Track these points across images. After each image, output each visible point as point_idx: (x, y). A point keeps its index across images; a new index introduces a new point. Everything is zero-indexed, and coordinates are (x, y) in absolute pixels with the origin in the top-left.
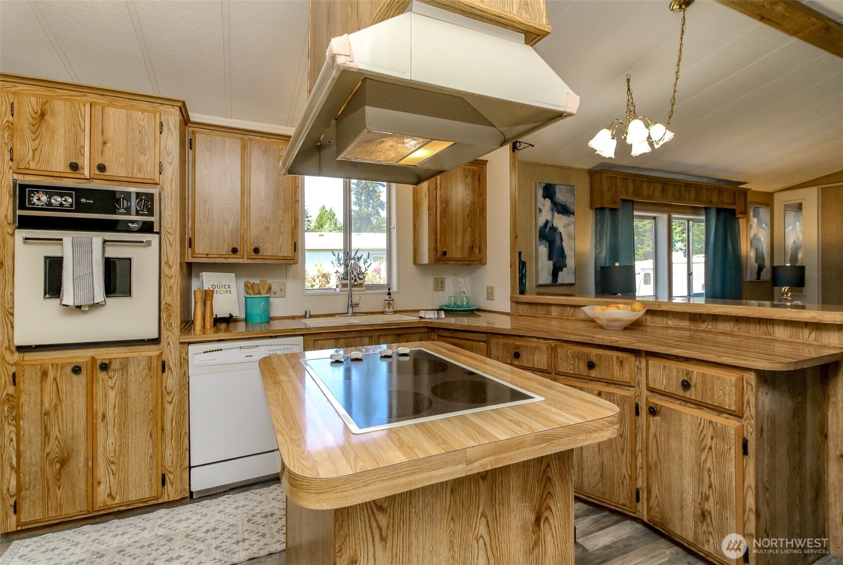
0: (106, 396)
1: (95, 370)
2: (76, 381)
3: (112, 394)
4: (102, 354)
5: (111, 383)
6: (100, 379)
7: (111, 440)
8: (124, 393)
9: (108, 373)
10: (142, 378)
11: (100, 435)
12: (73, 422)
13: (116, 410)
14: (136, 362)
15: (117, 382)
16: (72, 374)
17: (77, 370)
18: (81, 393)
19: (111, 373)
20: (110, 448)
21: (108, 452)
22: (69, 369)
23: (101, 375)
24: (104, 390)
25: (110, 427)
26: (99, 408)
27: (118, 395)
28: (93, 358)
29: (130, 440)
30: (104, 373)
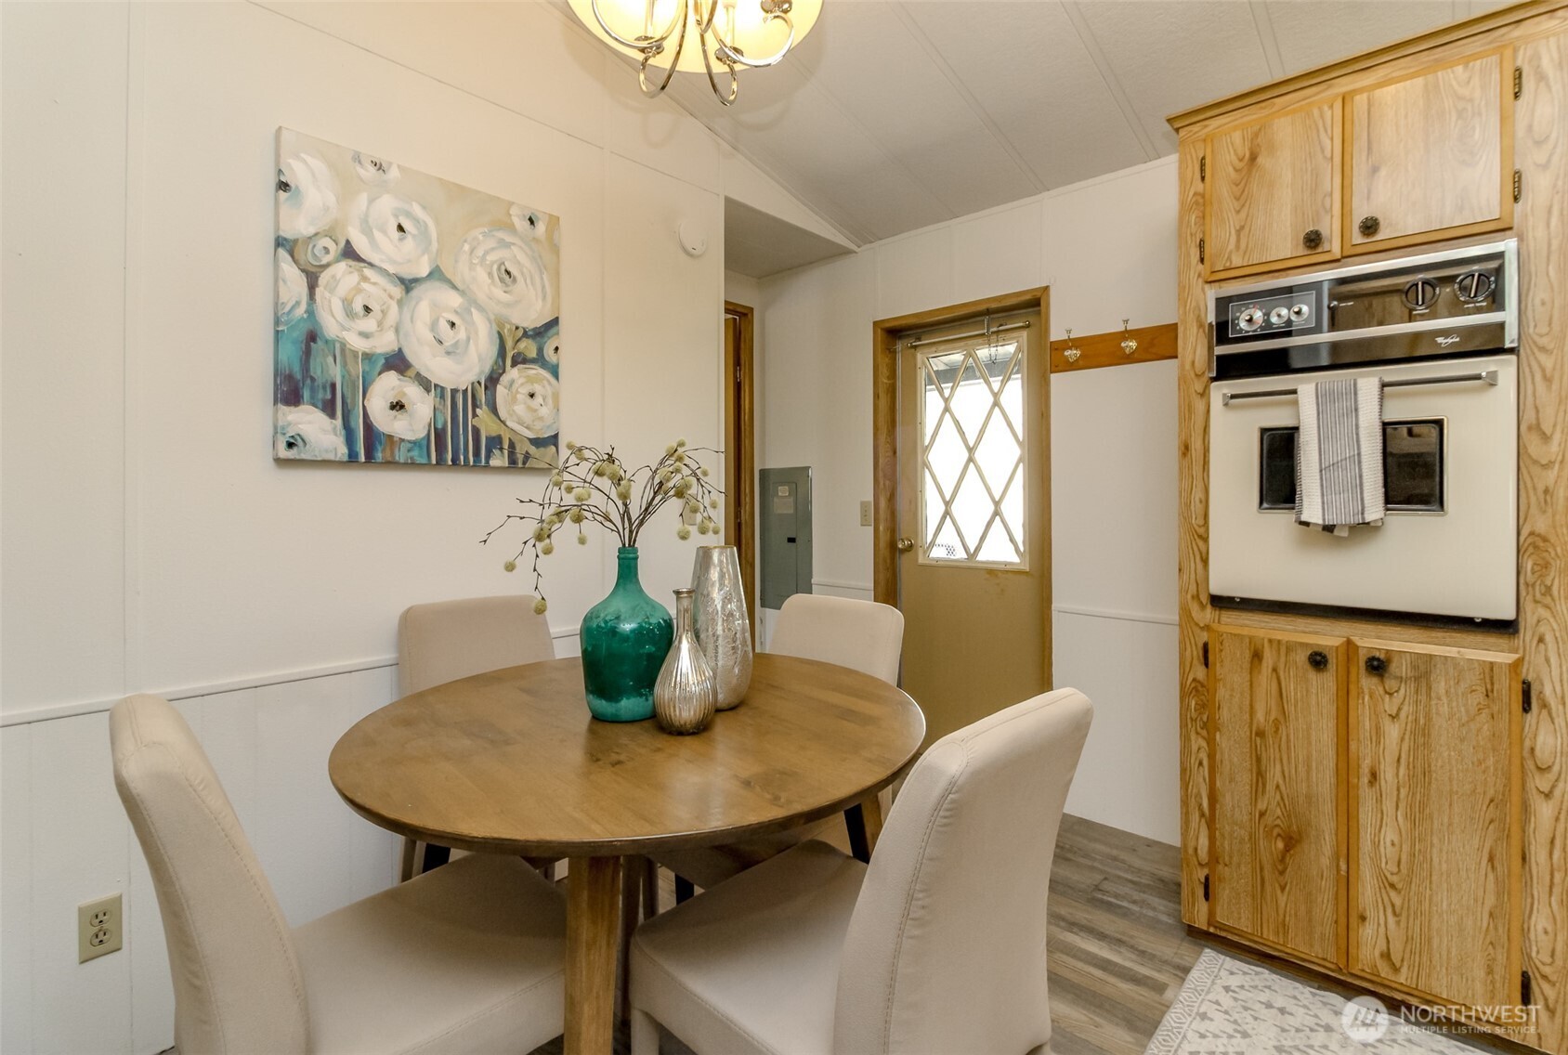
0: (1378, 732)
1: (1353, 670)
2: (1314, 683)
3: (1393, 732)
4: (1372, 639)
5: (1390, 705)
6: (1366, 691)
7: (1389, 835)
8: (1421, 734)
9: (1382, 681)
10: (1467, 711)
11: (1367, 815)
12: (1309, 767)
13: (1402, 771)
14: (1451, 671)
15: (1405, 708)
16: (1308, 666)
17: (1318, 661)
18: (1325, 711)
19: (1391, 684)
20: (1388, 851)
21: (1384, 860)
22: (1301, 657)
23: (1369, 683)
24: (1373, 716)
25: (1388, 805)
26: (1364, 754)
27: (1407, 737)
28: (1349, 642)
29: (1435, 850)
30: (1375, 680)
